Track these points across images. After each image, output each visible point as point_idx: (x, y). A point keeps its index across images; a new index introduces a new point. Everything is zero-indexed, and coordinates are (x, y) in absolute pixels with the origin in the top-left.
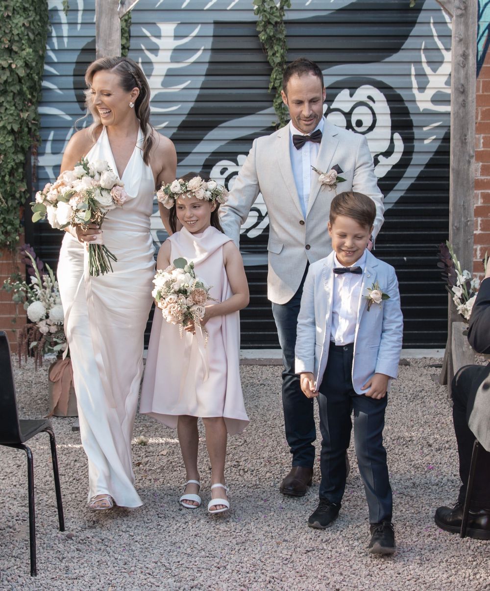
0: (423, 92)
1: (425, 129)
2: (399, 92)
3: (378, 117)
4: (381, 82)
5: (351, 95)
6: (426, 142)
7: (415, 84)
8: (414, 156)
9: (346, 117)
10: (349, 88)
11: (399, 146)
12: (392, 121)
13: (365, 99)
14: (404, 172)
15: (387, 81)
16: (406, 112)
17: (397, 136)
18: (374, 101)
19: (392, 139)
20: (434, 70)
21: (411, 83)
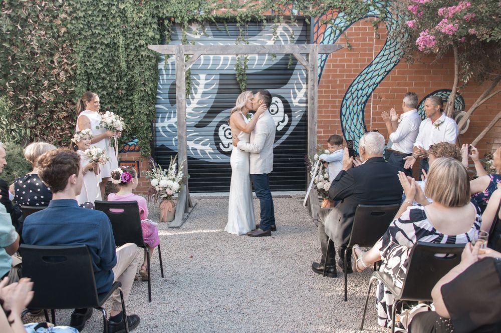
0: (295, 99)
1: (296, 113)
2: (286, 99)
3: (279, 108)
4: (280, 96)
6: (296, 117)
7: (292, 97)
8: (292, 122)
11: (287, 119)
12: (284, 110)
13: (275, 102)
14: (289, 128)
15: (283, 95)
16: (289, 107)
17: (286, 115)
18: (278, 103)
19: (284, 116)
20: (299, 91)
21: (291, 96)
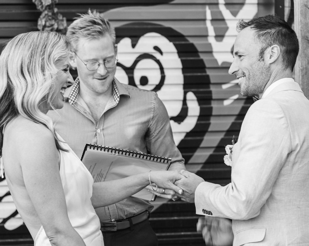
0: (221, 41)
1: (225, 87)
2: (191, 41)
3: (167, 72)
4: (170, 29)
5: (134, 46)
6: (226, 103)
7: (211, 32)
8: (213, 121)
9: (127, 73)
10: (130, 37)
11: (194, 108)
12: (185, 78)
13: (151, 51)
14: (201, 141)
15: (177, 27)
16: (201, 66)
17: (191, 96)
18: (161, 53)
19: (185, 101)
20: (235, 14)
21: (206, 29)
